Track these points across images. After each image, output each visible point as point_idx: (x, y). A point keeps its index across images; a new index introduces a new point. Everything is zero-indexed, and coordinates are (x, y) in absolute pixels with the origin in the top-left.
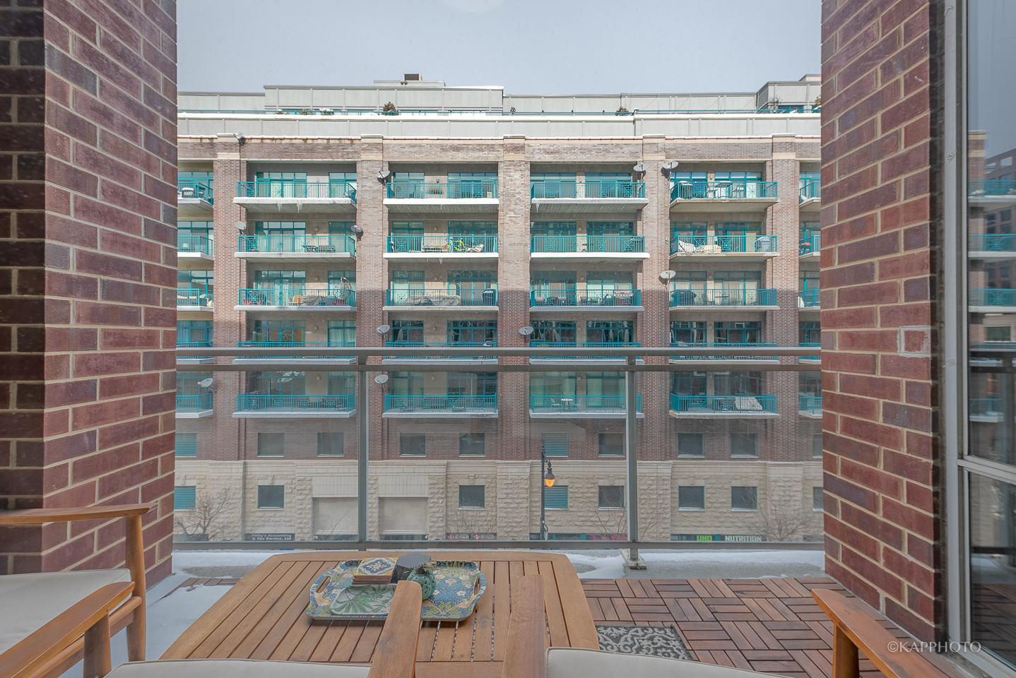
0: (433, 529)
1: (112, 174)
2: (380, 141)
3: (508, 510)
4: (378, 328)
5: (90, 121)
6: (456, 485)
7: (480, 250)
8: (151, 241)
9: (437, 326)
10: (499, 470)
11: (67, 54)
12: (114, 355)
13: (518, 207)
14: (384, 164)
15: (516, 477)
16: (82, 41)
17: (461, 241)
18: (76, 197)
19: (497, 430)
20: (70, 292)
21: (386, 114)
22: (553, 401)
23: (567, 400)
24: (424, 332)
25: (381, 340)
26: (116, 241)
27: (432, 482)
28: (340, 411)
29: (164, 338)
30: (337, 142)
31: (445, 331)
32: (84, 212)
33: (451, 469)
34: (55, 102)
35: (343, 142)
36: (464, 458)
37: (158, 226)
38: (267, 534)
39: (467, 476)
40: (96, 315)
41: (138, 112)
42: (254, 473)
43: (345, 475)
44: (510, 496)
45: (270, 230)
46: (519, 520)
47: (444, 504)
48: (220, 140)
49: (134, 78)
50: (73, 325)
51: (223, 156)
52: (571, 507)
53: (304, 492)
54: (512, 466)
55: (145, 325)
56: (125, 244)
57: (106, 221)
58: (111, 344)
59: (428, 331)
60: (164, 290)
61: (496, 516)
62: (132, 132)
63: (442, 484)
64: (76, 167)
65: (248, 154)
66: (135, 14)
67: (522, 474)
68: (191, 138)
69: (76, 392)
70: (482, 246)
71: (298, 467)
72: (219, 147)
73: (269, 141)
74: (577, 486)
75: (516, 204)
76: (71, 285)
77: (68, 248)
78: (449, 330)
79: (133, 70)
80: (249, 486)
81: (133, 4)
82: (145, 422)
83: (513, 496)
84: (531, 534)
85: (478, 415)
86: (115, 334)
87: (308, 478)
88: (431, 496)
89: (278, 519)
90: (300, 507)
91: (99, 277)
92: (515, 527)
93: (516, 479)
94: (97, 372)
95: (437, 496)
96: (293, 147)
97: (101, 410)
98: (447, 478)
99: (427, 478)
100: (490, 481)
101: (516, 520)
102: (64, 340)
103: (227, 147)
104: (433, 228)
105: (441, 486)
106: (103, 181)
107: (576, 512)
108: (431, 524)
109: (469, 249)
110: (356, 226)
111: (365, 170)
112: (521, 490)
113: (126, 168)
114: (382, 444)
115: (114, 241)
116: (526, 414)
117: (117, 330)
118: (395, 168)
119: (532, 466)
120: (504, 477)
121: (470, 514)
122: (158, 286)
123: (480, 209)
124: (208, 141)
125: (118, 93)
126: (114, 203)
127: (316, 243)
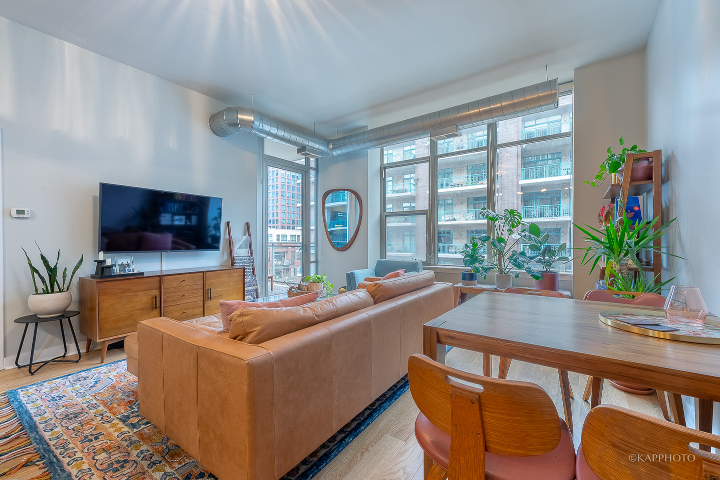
9: (461, 233)
24: (453, 237)
31: (465, 237)
78: (468, 236)
104: (458, 171)
127: (397, 188)
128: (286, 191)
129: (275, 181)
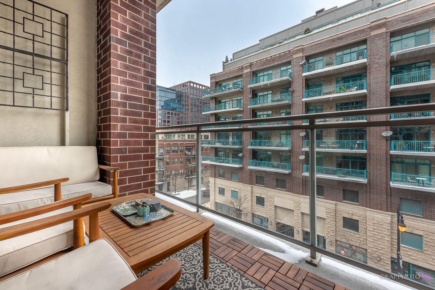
0: (328, 235)
1: (132, 70)
2: (301, 47)
3: (374, 238)
4: (300, 134)
5: (125, 55)
6: (341, 216)
7: (355, 90)
8: (146, 90)
9: (330, 132)
10: (368, 214)
11: (118, 37)
12: (133, 126)
13: (380, 61)
14: (303, 57)
15: (380, 221)
16: (122, 32)
17: (343, 87)
18: (120, 78)
19: (367, 191)
20: (118, 106)
21: (305, 34)
22: (409, 178)
23: (421, 179)
24: (323, 135)
25: (302, 139)
26: (133, 91)
27: (328, 211)
28: (284, 170)
29: (151, 122)
30: (283, 53)
31: (334, 135)
32: (123, 82)
33: (338, 207)
34: (114, 52)
35: (286, 53)
36: (346, 203)
37: (148, 86)
38: (259, 216)
39: (347, 213)
40: (126, 113)
41: (141, 50)
42: (255, 191)
43: (287, 198)
44: (376, 231)
45: (260, 96)
46: (383, 247)
47: (334, 224)
48: (245, 66)
49: (140, 40)
50: (119, 115)
51: (245, 71)
52: (426, 250)
53: (271, 202)
54: (378, 214)
55: (144, 117)
56: (136, 92)
57: (130, 85)
58: (132, 122)
59: (325, 135)
60: (151, 106)
61: (367, 240)
62: (139, 57)
63: (333, 213)
64: (120, 69)
65: (253, 68)
66: (140, 19)
67: (385, 220)
68: (236, 68)
69: (121, 135)
70: (356, 87)
71: (269, 191)
72: (244, 68)
73: (259, 61)
74: (431, 237)
75: (380, 59)
76: (118, 104)
77: (118, 93)
78: (337, 134)
79: (139, 37)
80: (253, 195)
81: (140, 17)
82: (144, 148)
83: (378, 231)
84: (391, 257)
85: (353, 180)
86: (133, 119)
87: (273, 197)
88: (327, 218)
89: (263, 211)
90: (270, 208)
91: (128, 102)
92: (380, 250)
93: (380, 222)
94: (127, 130)
95: (330, 219)
96: (267, 61)
97: (129, 142)
98: (335, 211)
99: (324, 208)
100: (362, 218)
101: (380, 246)
102: (117, 120)
103: (246, 68)
104: (328, 83)
105: (332, 214)
106: (129, 72)
107: (431, 255)
108: (327, 232)
109: (348, 90)
110: (290, 89)
111: (295, 63)
112: (384, 229)
113: (137, 68)
114: (303, 188)
115: (132, 91)
116: (387, 184)
117: (134, 118)
118: (308, 58)
119: (392, 216)
120: (371, 219)
121: (349, 233)
122: (149, 105)
123: (355, 67)
124: (241, 67)
125: (134, 45)
126: (133, 79)
127: (275, 99)
128: (193, 108)
129: (186, 102)
